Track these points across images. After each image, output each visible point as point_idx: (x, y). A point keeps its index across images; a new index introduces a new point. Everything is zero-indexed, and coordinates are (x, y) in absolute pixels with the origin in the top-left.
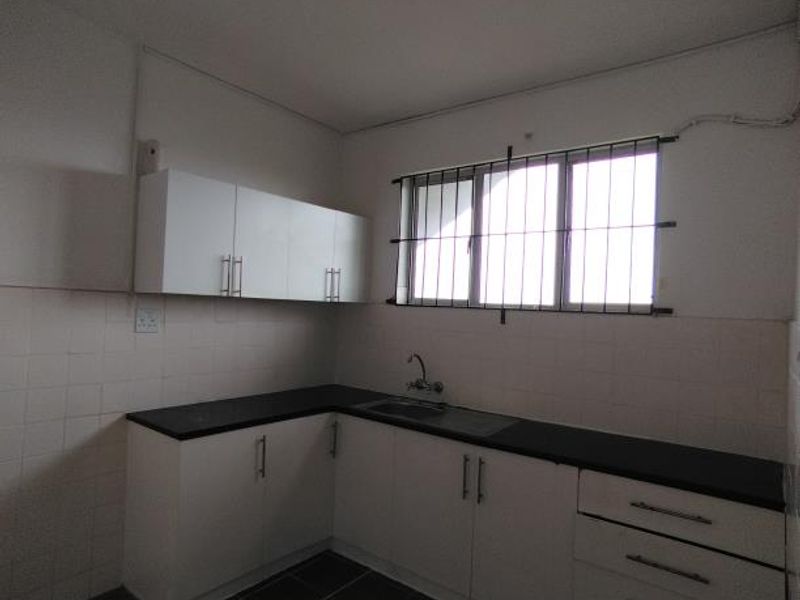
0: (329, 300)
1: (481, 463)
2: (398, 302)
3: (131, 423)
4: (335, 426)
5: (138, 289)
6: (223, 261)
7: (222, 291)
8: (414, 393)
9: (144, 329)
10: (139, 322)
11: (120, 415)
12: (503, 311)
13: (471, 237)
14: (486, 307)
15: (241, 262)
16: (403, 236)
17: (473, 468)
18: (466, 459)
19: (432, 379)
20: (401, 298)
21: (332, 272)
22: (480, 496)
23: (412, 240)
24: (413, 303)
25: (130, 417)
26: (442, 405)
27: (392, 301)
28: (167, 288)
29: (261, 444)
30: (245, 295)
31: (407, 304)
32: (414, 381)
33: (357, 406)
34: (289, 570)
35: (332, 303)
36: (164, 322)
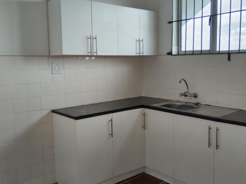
0: (138, 55)
1: (217, 130)
2: (173, 53)
3: (54, 114)
4: (144, 115)
5: (52, 54)
6: (88, 38)
7: (88, 53)
8: (183, 99)
9: (56, 72)
10: (53, 69)
11: (49, 110)
12: (229, 54)
13: (211, 16)
14: (220, 53)
15: (96, 38)
16: (174, 19)
17: (213, 132)
18: (210, 128)
19: (192, 91)
20: (174, 51)
21: (139, 41)
22: (217, 146)
23: (179, 21)
24: (181, 53)
25: (53, 111)
26: (197, 104)
27: (170, 54)
28: (65, 53)
29: (110, 122)
30: (99, 54)
31: (178, 55)
32: (183, 93)
33: (155, 105)
34: (126, 180)
35: (140, 56)
36: (64, 69)
